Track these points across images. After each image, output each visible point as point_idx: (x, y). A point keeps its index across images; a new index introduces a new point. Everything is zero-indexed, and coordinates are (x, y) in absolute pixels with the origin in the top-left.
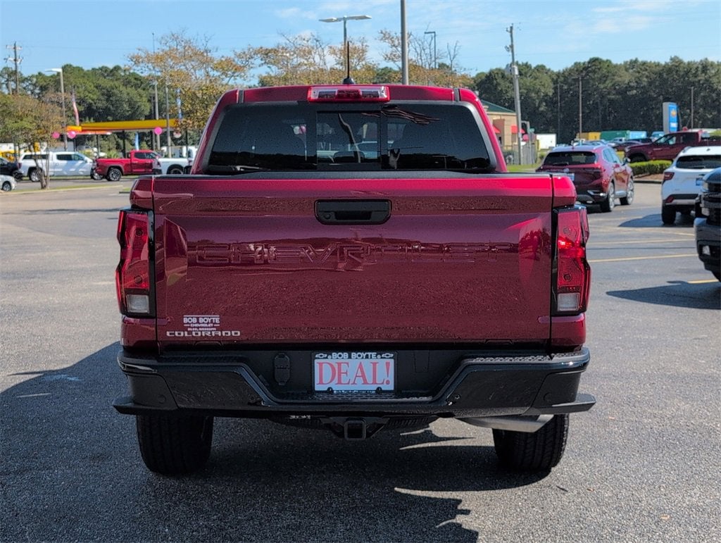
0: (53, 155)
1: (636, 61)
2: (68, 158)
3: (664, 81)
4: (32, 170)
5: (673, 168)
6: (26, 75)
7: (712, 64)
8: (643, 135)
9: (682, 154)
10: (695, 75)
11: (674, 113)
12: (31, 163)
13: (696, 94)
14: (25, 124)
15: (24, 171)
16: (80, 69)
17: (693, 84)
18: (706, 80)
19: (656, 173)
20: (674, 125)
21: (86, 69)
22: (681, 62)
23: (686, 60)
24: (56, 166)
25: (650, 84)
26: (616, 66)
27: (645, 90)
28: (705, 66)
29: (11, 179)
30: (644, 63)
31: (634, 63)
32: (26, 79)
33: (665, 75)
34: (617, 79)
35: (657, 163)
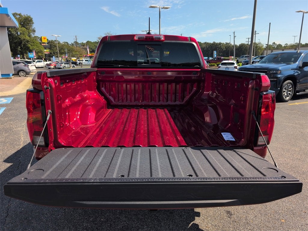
0: (84, 60)
1: (206, 42)
2: (87, 61)
3: (212, 47)
4: (79, 63)
5: (220, 65)
6: (79, 43)
7: (222, 43)
8: (207, 58)
9: (222, 62)
10: (218, 46)
11: (216, 53)
12: (79, 62)
13: (218, 49)
14: (77, 53)
15: (78, 64)
16: (91, 42)
17: (218, 47)
18: (220, 47)
19: (213, 66)
20: (216, 56)
21: (92, 42)
22: (215, 43)
23: (216, 42)
24: (85, 62)
25: (209, 47)
26: (202, 43)
27: (208, 48)
28: (220, 44)
29: (75, 65)
30: (208, 43)
31: (206, 43)
32: (79, 44)
33: (212, 45)
34: (202, 46)
35: (213, 64)
